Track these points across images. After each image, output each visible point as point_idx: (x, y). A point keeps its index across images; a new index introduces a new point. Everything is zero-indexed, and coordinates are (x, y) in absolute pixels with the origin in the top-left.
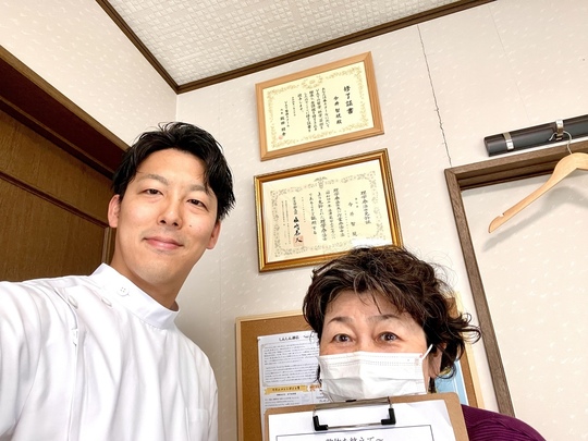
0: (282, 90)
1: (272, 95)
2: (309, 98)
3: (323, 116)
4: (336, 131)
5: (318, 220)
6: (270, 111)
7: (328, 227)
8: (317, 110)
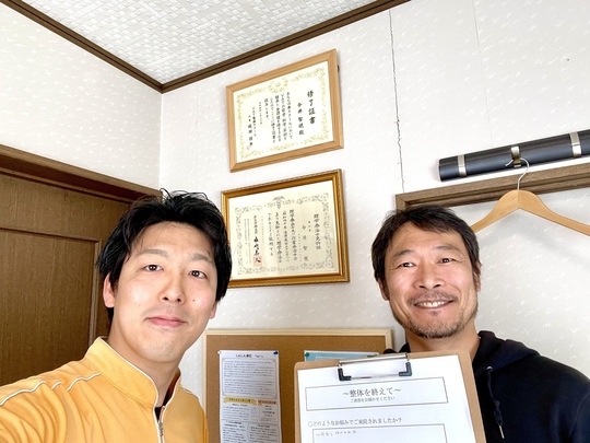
0: (250, 94)
1: (241, 99)
2: (275, 103)
4: (298, 142)
5: (275, 242)
6: (239, 118)
7: (283, 249)
8: (282, 118)
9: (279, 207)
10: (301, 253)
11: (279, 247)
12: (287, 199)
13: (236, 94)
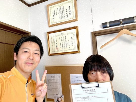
0: (53, 7)
1: (51, 8)
2: (60, 10)
3: (63, 15)
4: (66, 19)
5: (61, 44)
6: (51, 13)
7: (63, 46)
8: (62, 13)
9: (62, 35)
10: (68, 47)
11: (62, 45)
12: (64, 34)
13: (49, 7)
